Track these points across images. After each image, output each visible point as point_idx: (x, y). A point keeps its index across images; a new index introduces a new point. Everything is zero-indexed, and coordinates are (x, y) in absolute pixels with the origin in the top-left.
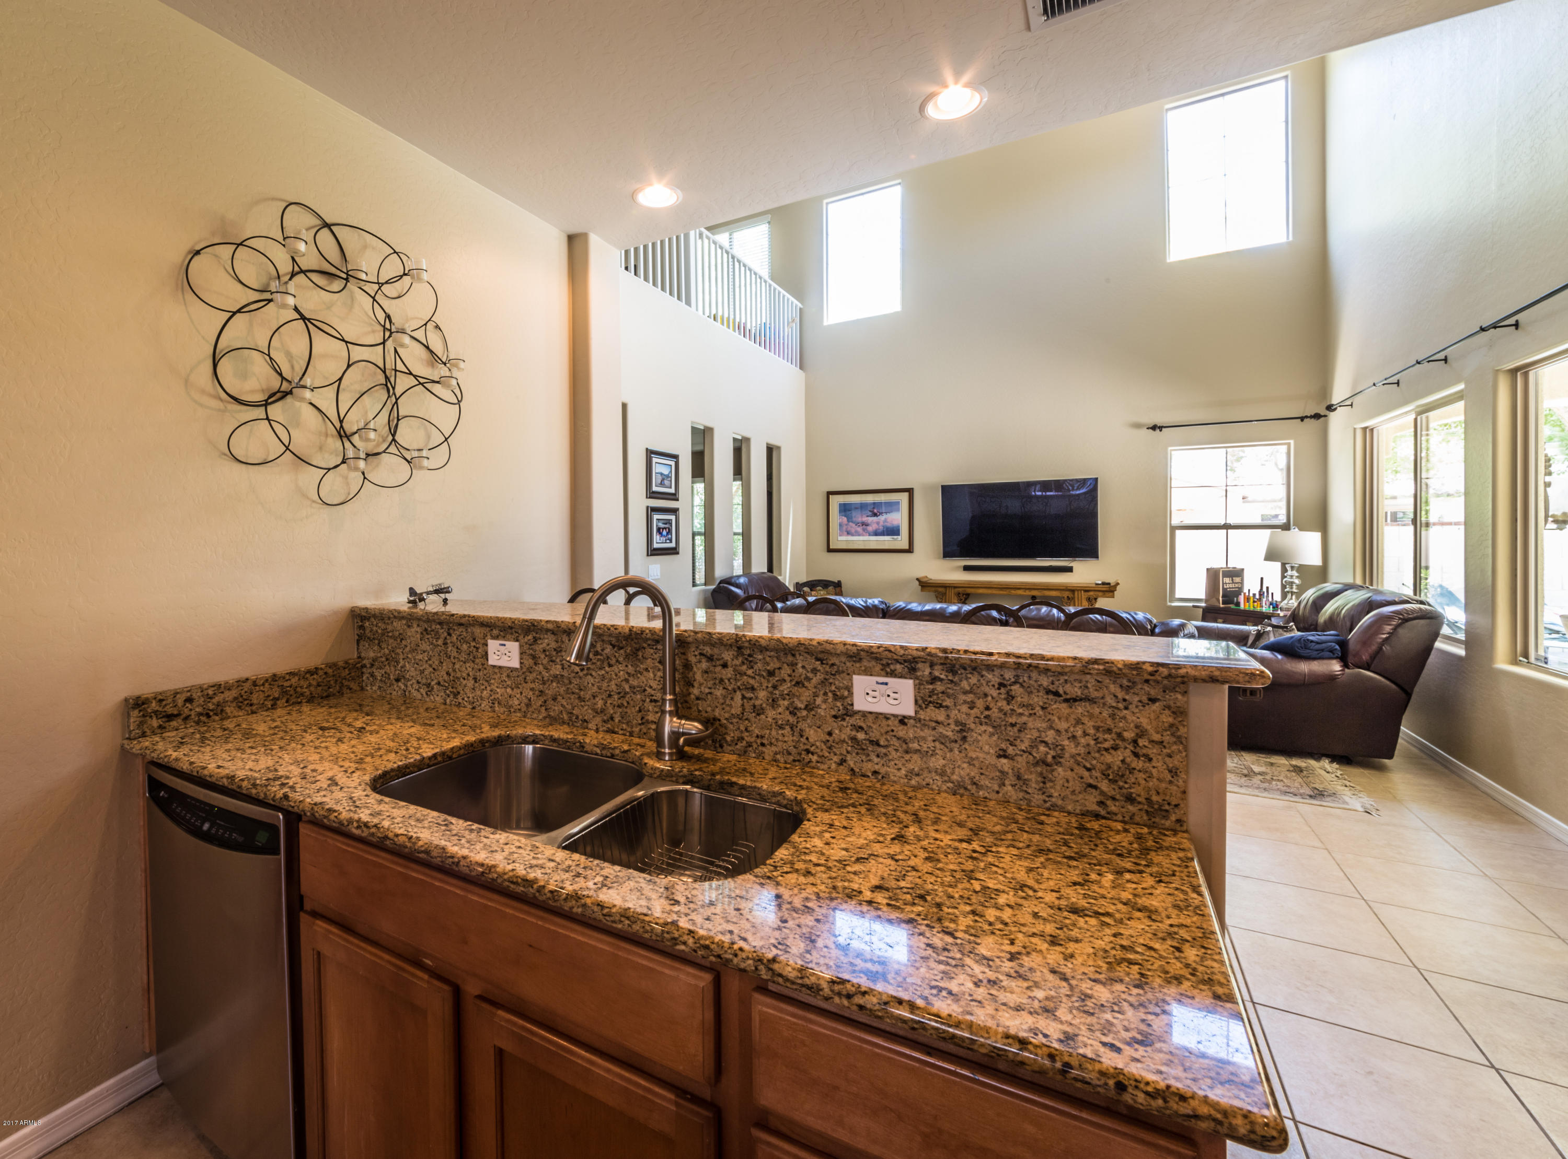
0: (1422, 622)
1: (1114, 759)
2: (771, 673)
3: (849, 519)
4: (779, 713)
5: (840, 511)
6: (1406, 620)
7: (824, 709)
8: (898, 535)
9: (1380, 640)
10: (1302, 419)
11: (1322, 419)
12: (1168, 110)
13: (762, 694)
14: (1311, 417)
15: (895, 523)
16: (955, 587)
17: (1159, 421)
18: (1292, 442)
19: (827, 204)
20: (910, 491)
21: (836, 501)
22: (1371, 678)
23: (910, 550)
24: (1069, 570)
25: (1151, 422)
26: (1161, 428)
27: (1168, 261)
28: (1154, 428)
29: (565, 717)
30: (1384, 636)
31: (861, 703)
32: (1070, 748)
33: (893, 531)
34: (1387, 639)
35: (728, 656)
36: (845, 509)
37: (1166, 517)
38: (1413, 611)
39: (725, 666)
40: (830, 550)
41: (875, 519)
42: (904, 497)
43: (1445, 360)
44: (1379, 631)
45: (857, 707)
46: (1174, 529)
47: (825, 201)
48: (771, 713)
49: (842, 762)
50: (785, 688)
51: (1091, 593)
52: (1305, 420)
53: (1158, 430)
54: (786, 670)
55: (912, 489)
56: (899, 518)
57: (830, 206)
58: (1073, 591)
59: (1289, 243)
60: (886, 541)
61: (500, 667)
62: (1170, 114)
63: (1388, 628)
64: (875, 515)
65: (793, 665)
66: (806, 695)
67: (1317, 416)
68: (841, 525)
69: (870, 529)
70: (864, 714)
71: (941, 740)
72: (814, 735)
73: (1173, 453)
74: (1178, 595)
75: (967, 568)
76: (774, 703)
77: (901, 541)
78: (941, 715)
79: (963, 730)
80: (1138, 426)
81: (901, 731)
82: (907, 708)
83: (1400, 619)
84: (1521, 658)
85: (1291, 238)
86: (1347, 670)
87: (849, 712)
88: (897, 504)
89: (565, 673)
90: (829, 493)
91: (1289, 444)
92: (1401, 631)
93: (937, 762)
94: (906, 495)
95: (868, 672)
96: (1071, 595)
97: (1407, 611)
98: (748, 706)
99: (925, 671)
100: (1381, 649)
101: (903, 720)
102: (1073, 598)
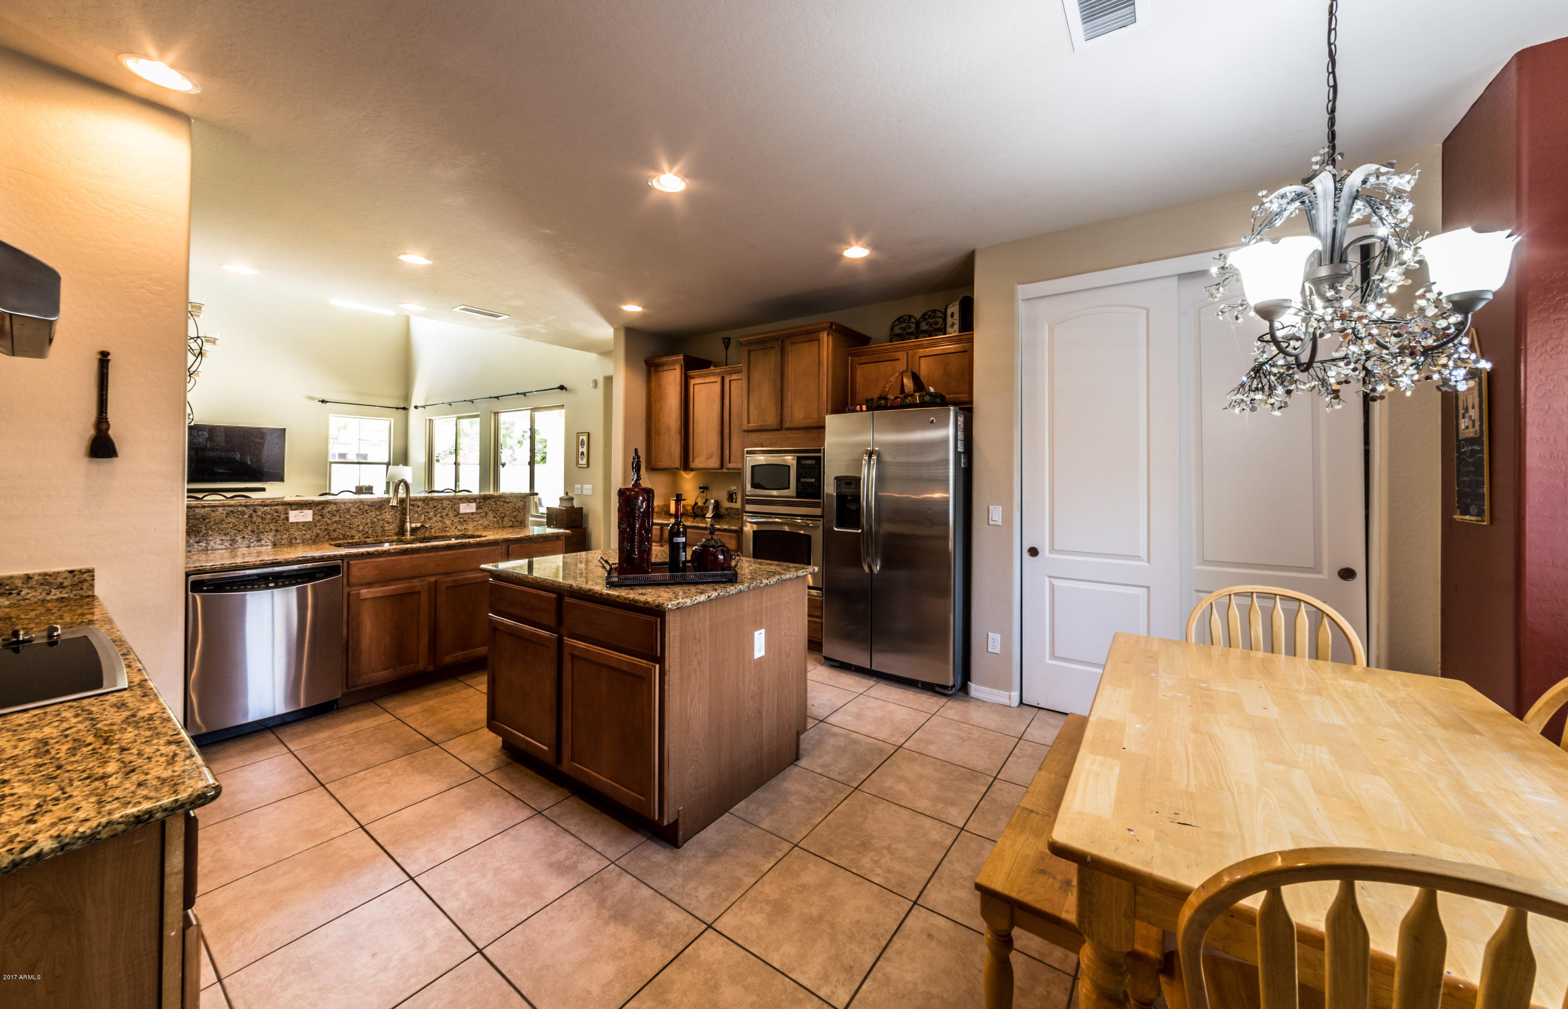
1: (515, 514)
2: (435, 507)
4: (438, 518)
7: (451, 514)
10: (397, 409)
11: (406, 410)
13: (432, 514)
14: (401, 408)
17: (326, 397)
24: (263, 490)
25: (321, 398)
26: (327, 402)
28: (323, 401)
29: (341, 536)
31: (462, 511)
32: (508, 513)
35: (419, 504)
37: (327, 456)
39: (418, 507)
43: (472, 402)
45: (461, 512)
46: (331, 463)
48: (434, 519)
49: (456, 528)
50: (439, 511)
53: (324, 403)
54: (440, 505)
61: (297, 523)
65: (442, 504)
66: (446, 512)
67: (404, 409)
70: (462, 514)
71: (481, 517)
72: (448, 522)
73: (334, 420)
76: (435, 515)
78: (481, 511)
79: (486, 513)
80: (311, 398)
81: (472, 517)
82: (474, 510)
87: (458, 514)
89: (342, 519)
91: (391, 421)
93: (480, 523)
95: (464, 503)
98: (426, 518)
99: (478, 501)
101: (472, 514)
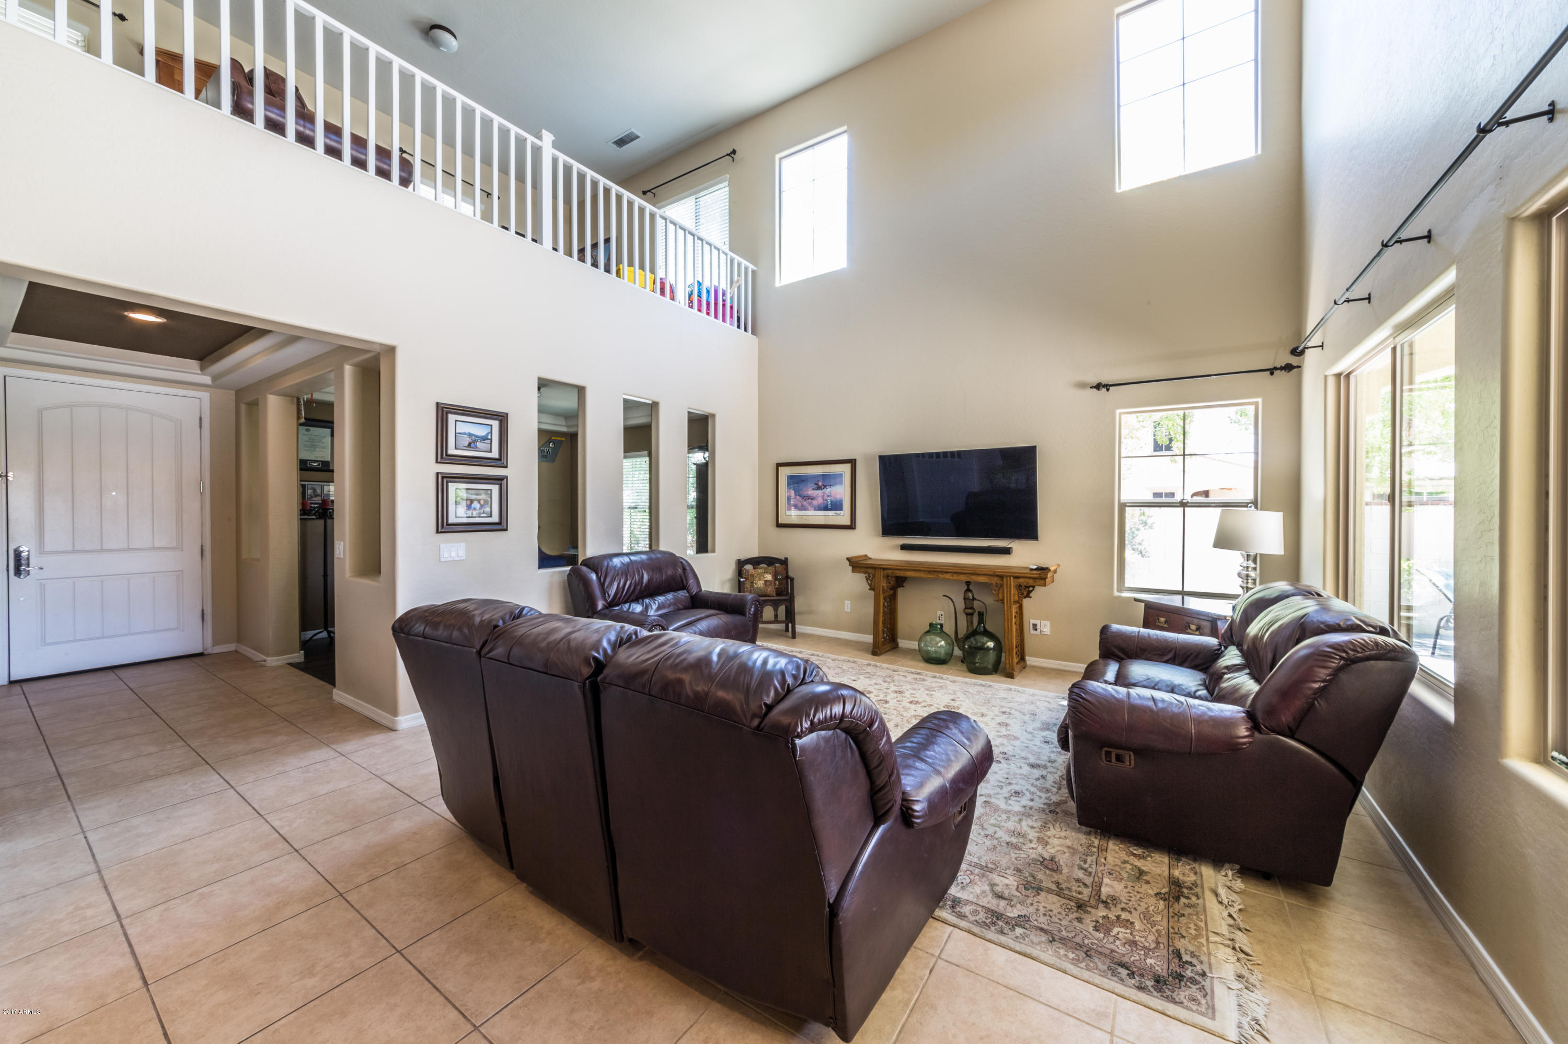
0: (1381, 664)
3: (798, 493)
5: (789, 484)
6: (1354, 661)
8: (841, 509)
9: (1310, 692)
10: (1272, 371)
11: (1295, 370)
12: (1118, 15)
14: (1282, 368)
15: (838, 497)
16: (884, 569)
17: (1105, 379)
18: (1260, 400)
19: (781, 159)
20: (853, 462)
21: (785, 472)
22: (1298, 751)
23: (852, 526)
24: (1007, 551)
25: (1095, 381)
26: (1107, 387)
27: (1118, 191)
28: (1098, 386)
30: (1316, 686)
33: (836, 506)
34: (1321, 690)
36: (795, 481)
37: (1113, 492)
38: (1364, 646)
40: (779, 526)
41: (820, 492)
42: (846, 469)
43: (1429, 237)
44: (1308, 677)
46: (1123, 506)
47: (778, 156)
51: (1022, 580)
52: (1277, 372)
53: (1104, 390)
55: (855, 460)
56: (841, 491)
57: (784, 162)
58: (1001, 577)
59: (1257, 158)
60: (831, 517)
62: (1123, 21)
63: (1323, 673)
64: (819, 488)
67: (1288, 368)
68: (789, 499)
69: (815, 503)
73: (1123, 417)
74: (1127, 585)
75: (904, 547)
77: (843, 517)
80: (1082, 385)
83: (1342, 658)
84: (1555, 754)
85: (1259, 152)
86: (1257, 734)
88: (841, 475)
90: (779, 465)
91: (1256, 404)
92: (1343, 676)
94: (848, 466)
96: (999, 582)
97: (1353, 645)
100: (1312, 705)
102: (1002, 585)
